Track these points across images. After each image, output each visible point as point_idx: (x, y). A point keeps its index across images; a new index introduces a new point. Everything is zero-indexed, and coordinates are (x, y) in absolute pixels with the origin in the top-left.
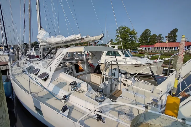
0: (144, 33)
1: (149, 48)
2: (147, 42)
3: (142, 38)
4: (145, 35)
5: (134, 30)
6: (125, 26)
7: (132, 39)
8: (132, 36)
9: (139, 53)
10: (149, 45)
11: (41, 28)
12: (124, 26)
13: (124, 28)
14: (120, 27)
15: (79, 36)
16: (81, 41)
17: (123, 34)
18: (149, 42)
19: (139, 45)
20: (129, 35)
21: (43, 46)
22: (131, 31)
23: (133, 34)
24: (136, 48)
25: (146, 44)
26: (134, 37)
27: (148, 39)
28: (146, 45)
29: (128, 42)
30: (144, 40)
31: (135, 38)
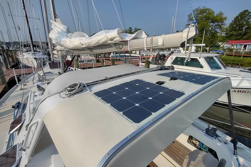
0: (238, 18)
1: (246, 45)
2: (240, 34)
3: (233, 27)
4: (239, 21)
5: (221, 14)
6: (205, 8)
7: (216, 29)
8: (215, 25)
9: (226, 54)
10: (243, 39)
11: (55, 17)
12: (203, 7)
13: (203, 11)
14: (197, 10)
15: (113, 34)
16: (121, 46)
17: (200, 21)
18: (245, 34)
19: (223, 40)
20: (211, 23)
21: (61, 51)
22: (215, 15)
23: (218, 20)
24: (218, 44)
25: (239, 37)
26: (219, 25)
27: (244, 28)
28: (239, 39)
29: (207, 35)
30: (235, 30)
31: (220, 28)
